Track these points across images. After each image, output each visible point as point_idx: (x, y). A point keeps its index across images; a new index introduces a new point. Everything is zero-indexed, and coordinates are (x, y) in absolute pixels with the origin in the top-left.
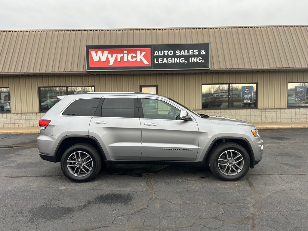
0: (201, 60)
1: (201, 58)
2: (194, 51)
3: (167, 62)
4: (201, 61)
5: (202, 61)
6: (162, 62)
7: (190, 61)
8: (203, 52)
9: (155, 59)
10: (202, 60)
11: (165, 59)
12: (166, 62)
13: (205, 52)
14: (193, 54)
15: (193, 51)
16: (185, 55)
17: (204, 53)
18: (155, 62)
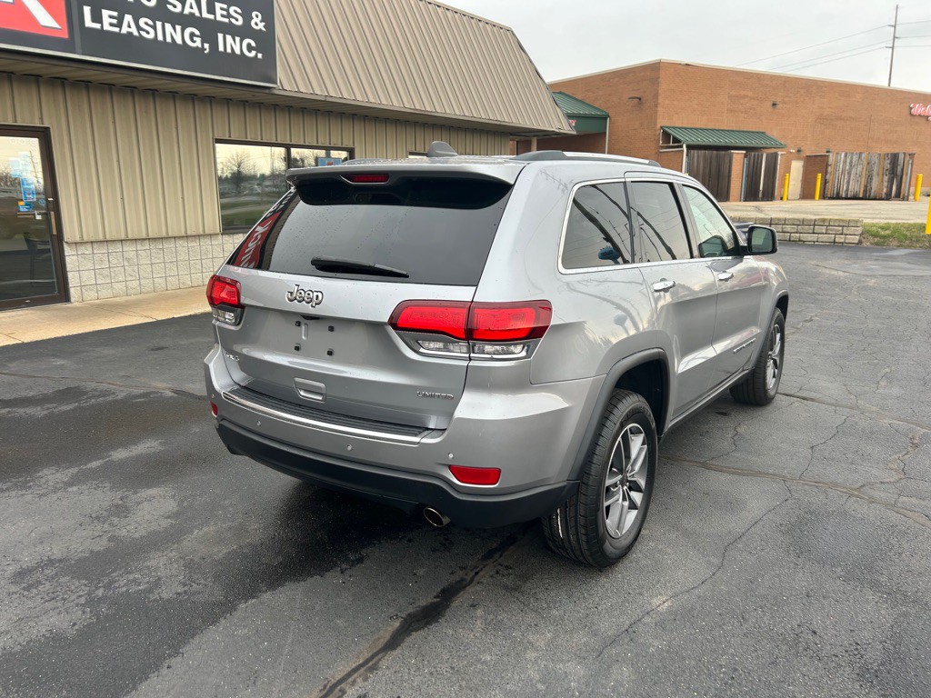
0: (254, 49)
1: (253, 44)
2: (229, 7)
3: (136, 33)
4: (253, 53)
5: (256, 55)
6: (117, 30)
7: (221, 48)
8: (258, 20)
9: (87, 10)
10: (257, 49)
11: (128, 18)
12: (134, 31)
13: (264, 24)
14: (226, 20)
15: (227, 10)
16: (201, 18)
17: (261, 26)
18: (89, 23)
